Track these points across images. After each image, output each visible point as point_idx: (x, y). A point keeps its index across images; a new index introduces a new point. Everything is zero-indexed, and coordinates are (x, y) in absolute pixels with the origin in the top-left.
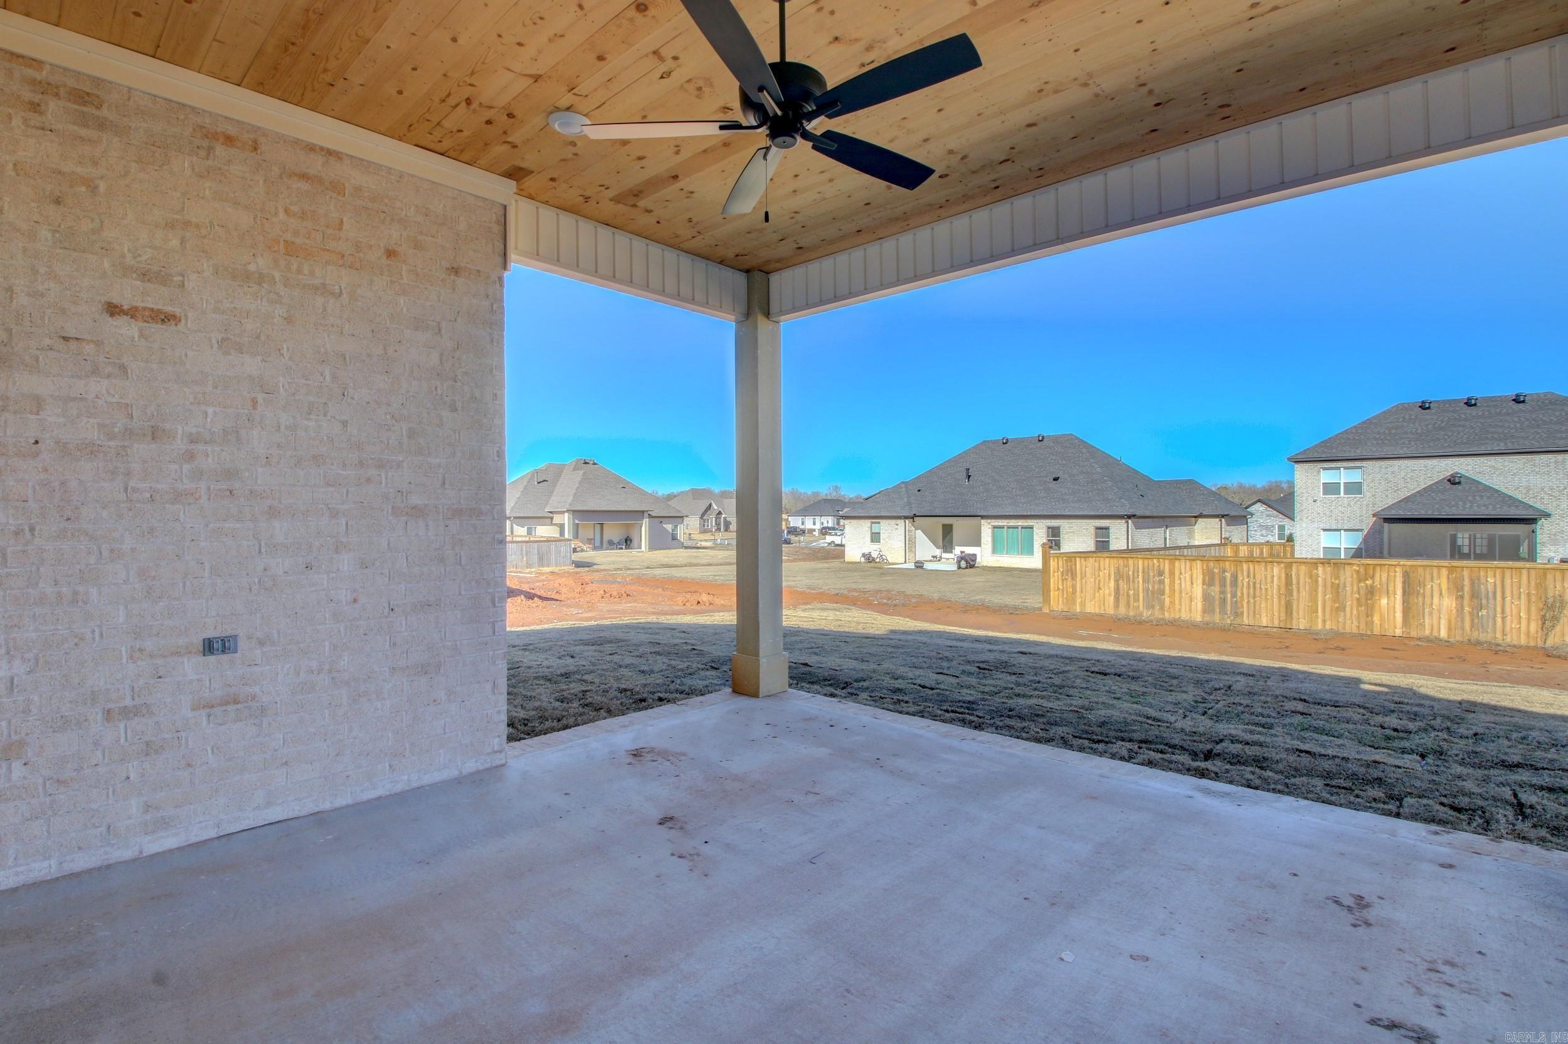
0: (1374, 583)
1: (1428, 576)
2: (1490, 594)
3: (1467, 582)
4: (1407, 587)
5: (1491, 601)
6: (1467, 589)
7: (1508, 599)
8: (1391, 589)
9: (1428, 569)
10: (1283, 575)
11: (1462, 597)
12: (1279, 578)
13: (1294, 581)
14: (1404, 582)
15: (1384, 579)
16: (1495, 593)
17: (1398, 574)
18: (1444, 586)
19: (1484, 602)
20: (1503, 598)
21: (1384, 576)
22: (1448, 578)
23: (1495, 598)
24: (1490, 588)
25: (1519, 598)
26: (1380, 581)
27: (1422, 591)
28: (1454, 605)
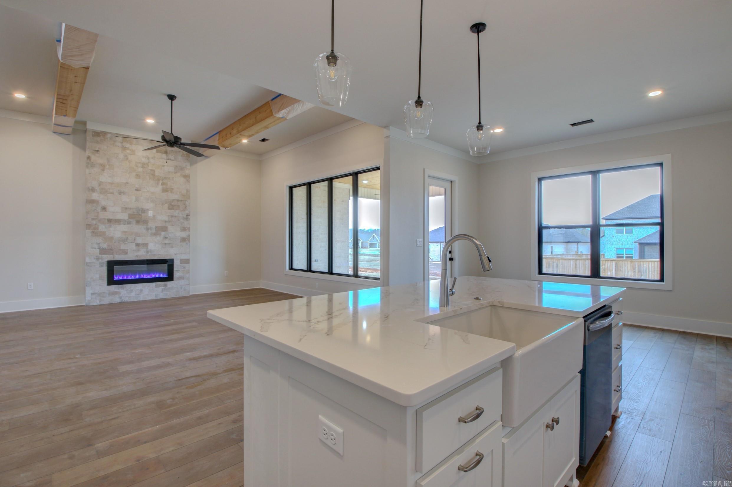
0: (605, 267)
1: (624, 265)
2: (645, 271)
3: (637, 266)
4: (616, 268)
5: (645, 273)
6: (637, 269)
7: (650, 273)
8: (611, 269)
9: (624, 262)
10: (574, 264)
11: (635, 272)
12: (573, 265)
13: (578, 266)
14: (615, 266)
15: (609, 265)
16: (646, 270)
17: (613, 264)
18: (629, 268)
19: (642, 273)
20: (649, 272)
21: (609, 264)
22: (630, 265)
23: (646, 272)
24: (645, 268)
25: (654, 272)
26: (607, 266)
27: (621, 269)
28: (632, 274)
